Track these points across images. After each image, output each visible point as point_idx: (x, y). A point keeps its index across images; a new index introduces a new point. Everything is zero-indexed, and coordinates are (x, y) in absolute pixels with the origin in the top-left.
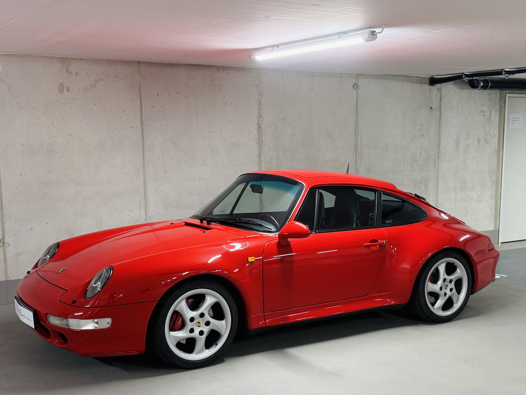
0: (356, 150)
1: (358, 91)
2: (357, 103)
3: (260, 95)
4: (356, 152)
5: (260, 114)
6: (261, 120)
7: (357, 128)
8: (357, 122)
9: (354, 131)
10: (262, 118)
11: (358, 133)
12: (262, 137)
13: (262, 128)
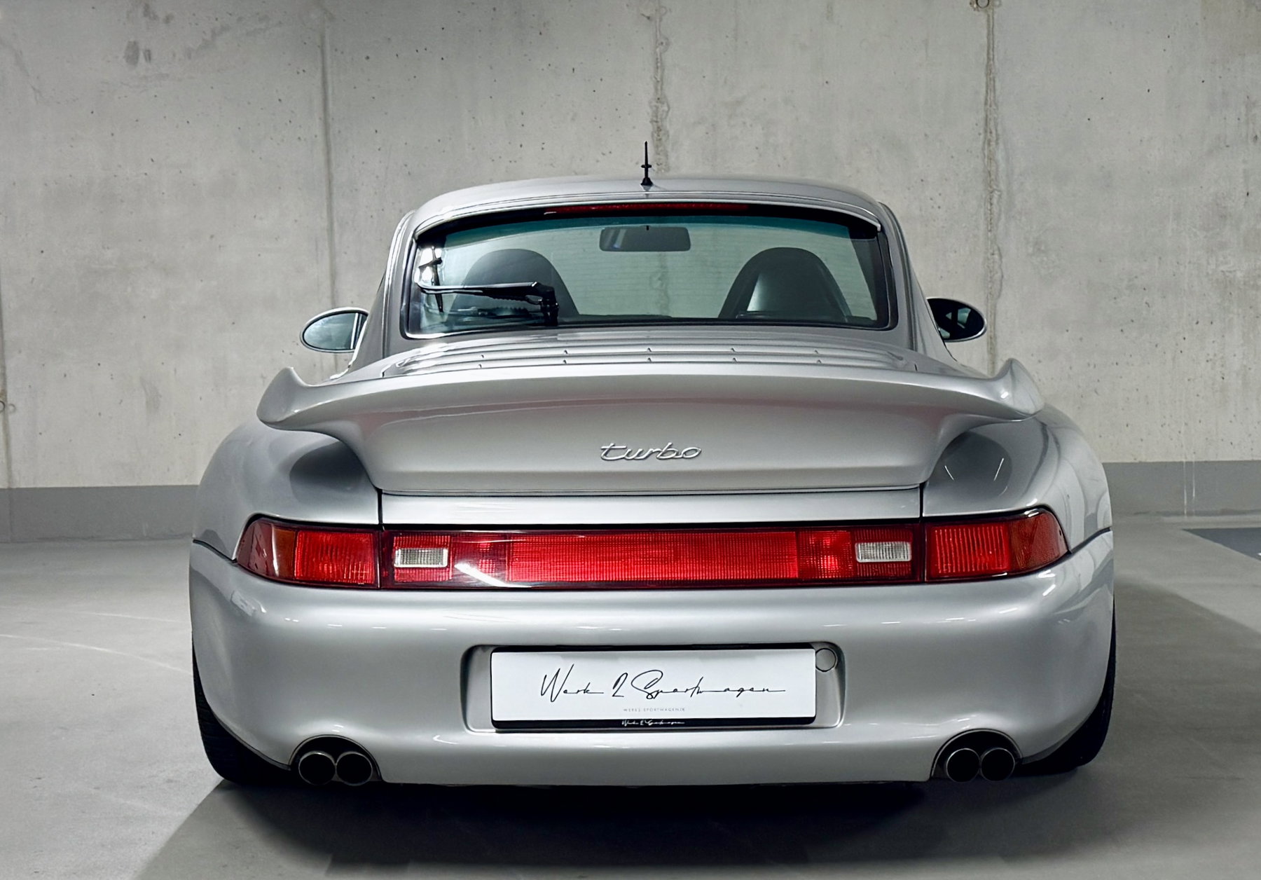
0: (991, 187)
1: (993, 13)
2: (990, 48)
3: (659, 42)
4: (992, 192)
5: (659, 93)
6: (663, 111)
7: (992, 124)
8: (991, 106)
9: (982, 131)
10: (665, 104)
11: (997, 135)
12: (667, 156)
13: (668, 132)
